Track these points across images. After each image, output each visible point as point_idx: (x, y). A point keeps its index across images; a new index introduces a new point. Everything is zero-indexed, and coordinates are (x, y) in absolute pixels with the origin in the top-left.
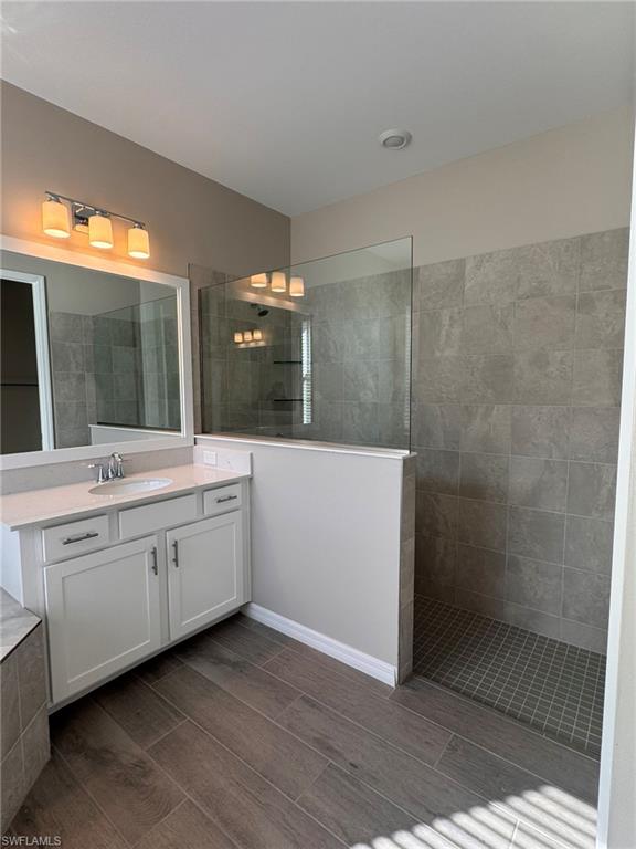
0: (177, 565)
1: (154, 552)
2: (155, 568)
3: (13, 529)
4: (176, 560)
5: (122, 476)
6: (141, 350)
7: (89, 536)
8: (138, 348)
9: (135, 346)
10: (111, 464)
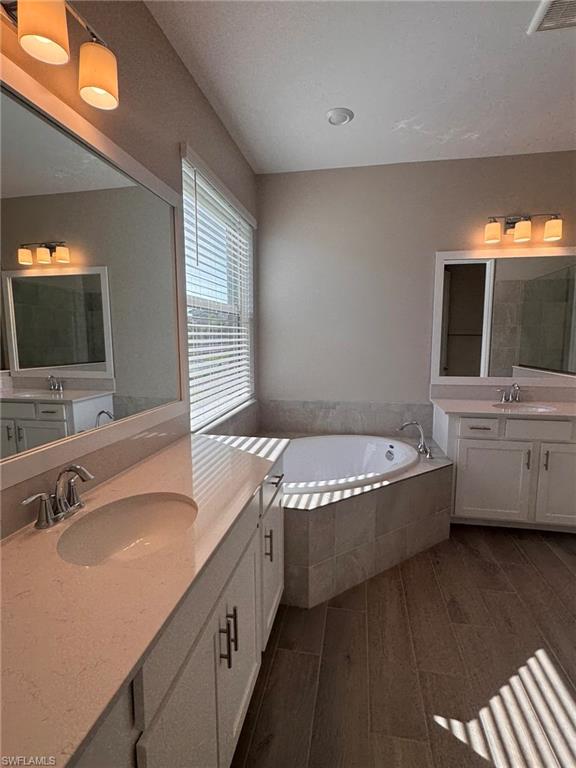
0: (547, 469)
1: (529, 453)
2: (528, 464)
3: (446, 413)
4: (546, 466)
5: (519, 401)
6: (572, 305)
7: (485, 429)
8: (569, 302)
9: (567, 300)
10: (512, 391)
